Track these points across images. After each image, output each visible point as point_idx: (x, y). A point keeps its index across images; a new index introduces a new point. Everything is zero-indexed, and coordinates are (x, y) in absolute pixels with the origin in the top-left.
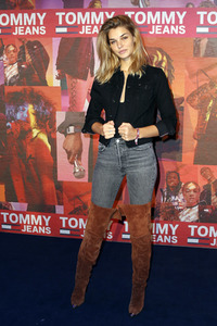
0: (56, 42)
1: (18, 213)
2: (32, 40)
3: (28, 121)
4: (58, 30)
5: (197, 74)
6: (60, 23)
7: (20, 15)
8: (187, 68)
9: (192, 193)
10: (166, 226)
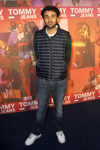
1: (27, 101)
5: (99, 32)
8: (95, 30)
9: (99, 78)
10: (91, 93)
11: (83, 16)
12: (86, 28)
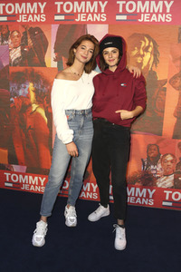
0: (55, 28)
1: (18, 174)
2: (34, 26)
3: (28, 97)
4: (57, 18)
6: (59, 11)
7: (24, 5)
8: (172, 53)
9: (169, 163)
10: (144, 190)
11: (144, 18)
12: (149, 46)
